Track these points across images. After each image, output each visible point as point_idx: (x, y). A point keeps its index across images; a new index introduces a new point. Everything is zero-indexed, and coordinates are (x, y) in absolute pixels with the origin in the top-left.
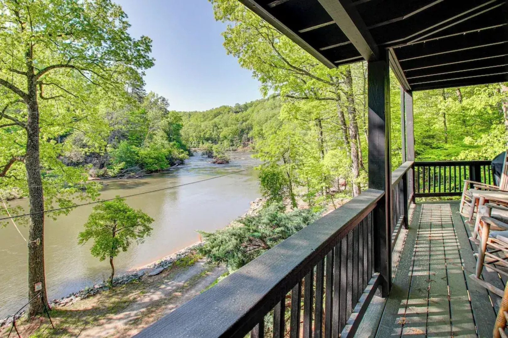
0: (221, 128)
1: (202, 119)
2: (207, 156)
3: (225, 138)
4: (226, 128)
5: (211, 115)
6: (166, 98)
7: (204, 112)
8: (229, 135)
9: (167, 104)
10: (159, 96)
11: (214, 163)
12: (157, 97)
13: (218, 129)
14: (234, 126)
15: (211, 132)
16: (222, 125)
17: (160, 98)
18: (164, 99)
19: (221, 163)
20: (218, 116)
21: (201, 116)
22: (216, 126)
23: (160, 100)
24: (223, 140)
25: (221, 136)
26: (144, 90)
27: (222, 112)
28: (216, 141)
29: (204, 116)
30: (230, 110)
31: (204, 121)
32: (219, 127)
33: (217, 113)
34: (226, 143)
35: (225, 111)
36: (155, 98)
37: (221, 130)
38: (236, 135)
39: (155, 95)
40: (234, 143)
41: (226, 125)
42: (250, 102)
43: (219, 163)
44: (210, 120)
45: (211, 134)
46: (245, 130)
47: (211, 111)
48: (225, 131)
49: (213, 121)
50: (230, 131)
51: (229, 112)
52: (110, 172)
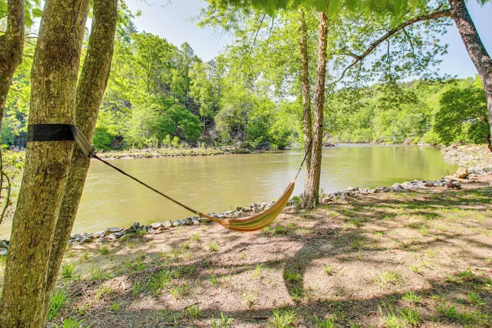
52: (253, 145)
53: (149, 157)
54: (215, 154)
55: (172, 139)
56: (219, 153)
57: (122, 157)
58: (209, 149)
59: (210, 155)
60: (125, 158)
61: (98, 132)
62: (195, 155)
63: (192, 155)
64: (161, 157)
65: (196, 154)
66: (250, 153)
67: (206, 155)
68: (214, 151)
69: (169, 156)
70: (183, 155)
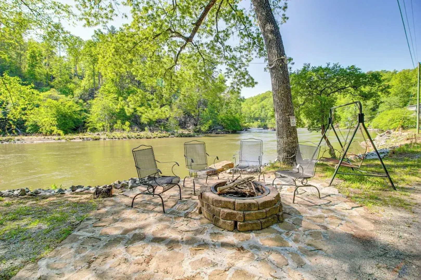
0: (268, 109)
1: (252, 103)
3: (272, 117)
7: (252, 97)
13: (266, 110)
15: (260, 112)
16: (268, 107)
20: (264, 99)
21: (251, 100)
22: (264, 108)
25: (268, 116)
29: (253, 100)
31: (253, 105)
32: (266, 108)
35: (271, 95)
37: (268, 111)
44: (258, 103)
45: (260, 114)
47: (259, 96)
48: (272, 112)
49: (261, 103)
52: (203, 129)
53: (96, 139)
54: (159, 138)
55: (123, 124)
56: (164, 136)
57: (73, 139)
58: (155, 133)
59: (154, 138)
60: (75, 140)
61: (62, 118)
62: (140, 138)
63: (137, 138)
64: (107, 140)
65: (142, 137)
66: (194, 136)
67: (150, 138)
68: (159, 135)
69: (115, 138)
70: (129, 138)
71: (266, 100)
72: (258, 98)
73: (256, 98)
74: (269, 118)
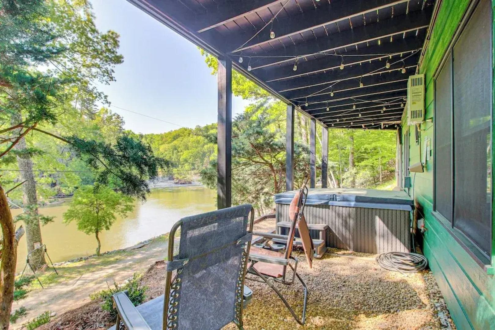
0: (181, 151)
1: (160, 142)
2: (168, 178)
3: (186, 161)
4: (187, 151)
5: (170, 138)
6: (121, 116)
7: (161, 134)
8: (190, 158)
9: (123, 122)
10: (113, 113)
11: (176, 183)
12: (111, 113)
13: (178, 152)
14: (195, 149)
15: (171, 155)
16: (182, 148)
17: (114, 115)
18: (119, 116)
19: (184, 184)
20: (177, 138)
21: (159, 138)
22: (176, 149)
23: (113, 117)
24: (184, 164)
25: (181, 160)
26: (95, 105)
27: (181, 134)
28: (176, 164)
29: (162, 138)
30: (190, 132)
31: (162, 144)
32: (179, 150)
33: (176, 136)
34: (187, 166)
35: (185, 134)
36: (109, 115)
37: (182, 153)
38: (197, 158)
39: (108, 111)
40: (196, 166)
41: (187, 148)
42: (211, 124)
43: (181, 184)
44: (169, 143)
45: (170, 157)
46: (207, 153)
47: (170, 133)
48: (185, 155)
49: (172, 143)
50: (190, 154)
51: (189, 134)
71: (180, 139)
72: (169, 136)
73: (167, 135)
74: (183, 163)
